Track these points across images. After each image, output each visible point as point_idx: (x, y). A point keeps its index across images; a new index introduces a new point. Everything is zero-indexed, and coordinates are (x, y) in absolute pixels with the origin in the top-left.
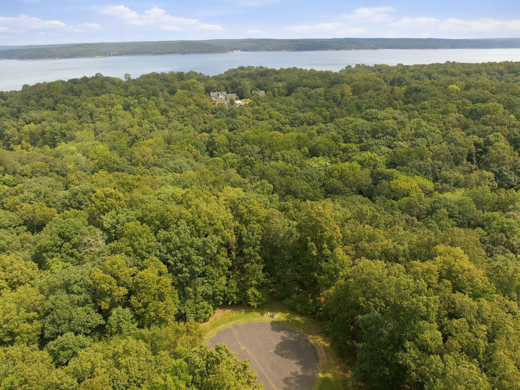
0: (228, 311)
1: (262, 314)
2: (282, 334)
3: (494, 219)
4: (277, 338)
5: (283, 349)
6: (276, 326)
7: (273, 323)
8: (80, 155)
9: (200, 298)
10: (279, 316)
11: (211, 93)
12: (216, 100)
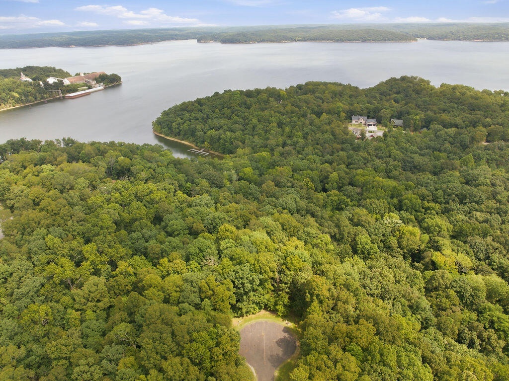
0: (268, 313)
1: (283, 321)
2: (286, 335)
3: (490, 310)
4: (282, 335)
5: (281, 342)
6: (286, 330)
7: (285, 328)
8: (233, 172)
9: (251, 302)
10: (291, 325)
11: (353, 117)
12: (356, 123)
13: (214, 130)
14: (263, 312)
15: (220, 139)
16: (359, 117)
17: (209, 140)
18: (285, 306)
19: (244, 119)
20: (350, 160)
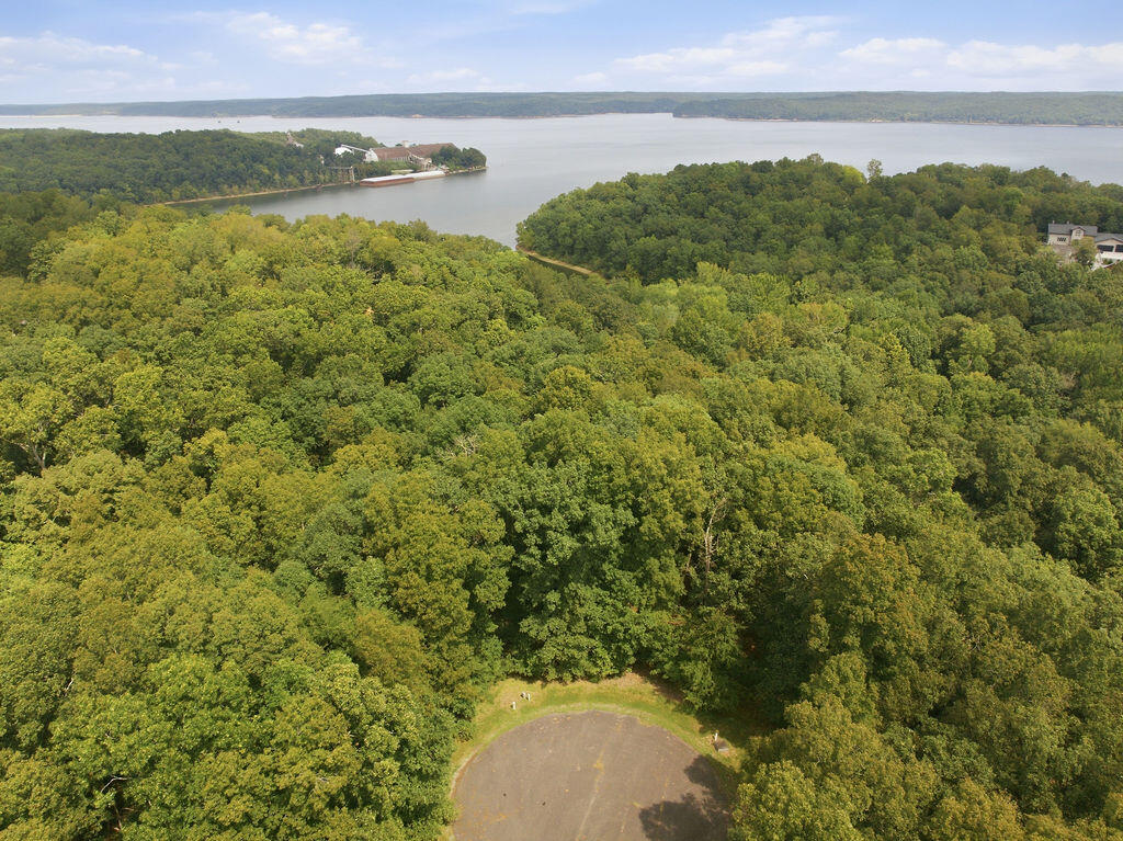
1: (702, 732)
2: (699, 792)
4: (677, 790)
5: (663, 817)
6: (704, 770)
7: (704, 761)
10: (732, 755)
11: (1052, 227)
12: (1060, 243)
13: (653, 237)
14: (631, 680)
15: (665, 256)
16: (1072, 227)
17: (637, 261)
18: (719, 668)
19: (736, 216)
20: (1038, 311)
